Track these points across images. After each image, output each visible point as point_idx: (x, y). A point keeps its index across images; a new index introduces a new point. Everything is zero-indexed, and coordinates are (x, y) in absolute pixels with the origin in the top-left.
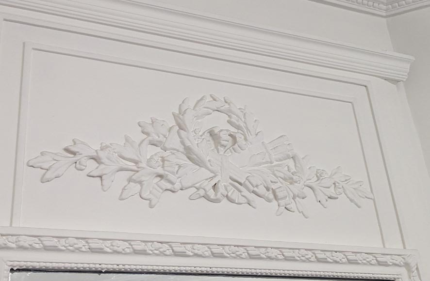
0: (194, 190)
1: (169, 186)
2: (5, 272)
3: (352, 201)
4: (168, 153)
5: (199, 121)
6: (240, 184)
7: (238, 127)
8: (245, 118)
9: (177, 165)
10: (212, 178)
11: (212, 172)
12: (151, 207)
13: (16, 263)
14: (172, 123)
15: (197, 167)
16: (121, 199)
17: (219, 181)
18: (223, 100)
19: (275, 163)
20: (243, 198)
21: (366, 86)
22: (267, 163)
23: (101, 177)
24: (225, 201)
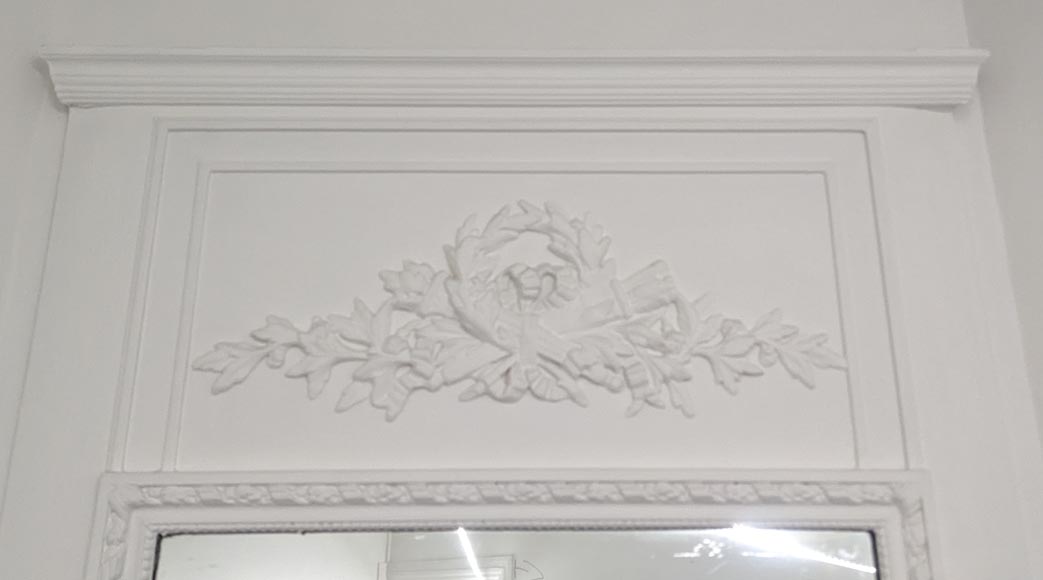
0: (469, 383)
1: (420, 382)
2: (148, 541)
3: (795, 376)
4: (427, 321)
5: (491, 254)
6: (557, 364)
7: (566, 258)
8: (579, 238)
9: (439, 342)
10: (504, 359)
11: (503, 348)
12: (389, 419)
13: (163, 527)
14: (440, 264)
15: (477, 342)
16: (339, 411)
17: (515, 364)
18: (542, 208)
19: (636, 317)
20: (561, 390)
21: (863, 132)
22: (617, 318)
23: (305, 375)
24: (527, 398)
